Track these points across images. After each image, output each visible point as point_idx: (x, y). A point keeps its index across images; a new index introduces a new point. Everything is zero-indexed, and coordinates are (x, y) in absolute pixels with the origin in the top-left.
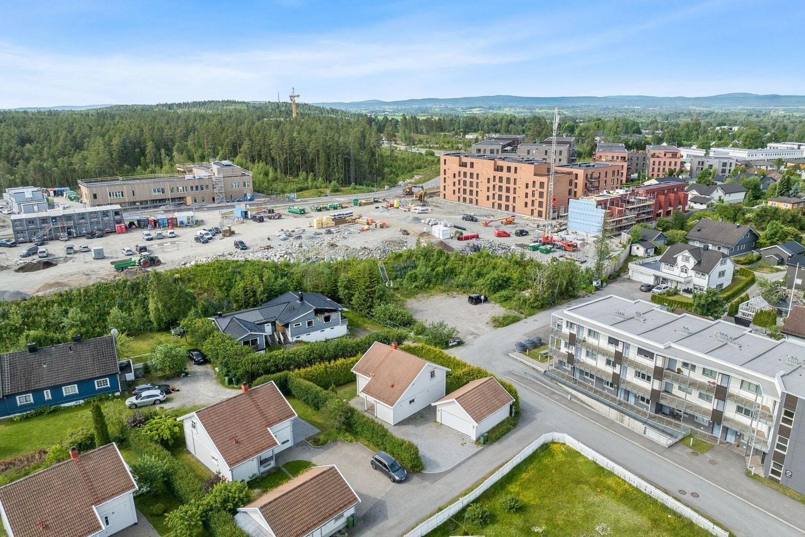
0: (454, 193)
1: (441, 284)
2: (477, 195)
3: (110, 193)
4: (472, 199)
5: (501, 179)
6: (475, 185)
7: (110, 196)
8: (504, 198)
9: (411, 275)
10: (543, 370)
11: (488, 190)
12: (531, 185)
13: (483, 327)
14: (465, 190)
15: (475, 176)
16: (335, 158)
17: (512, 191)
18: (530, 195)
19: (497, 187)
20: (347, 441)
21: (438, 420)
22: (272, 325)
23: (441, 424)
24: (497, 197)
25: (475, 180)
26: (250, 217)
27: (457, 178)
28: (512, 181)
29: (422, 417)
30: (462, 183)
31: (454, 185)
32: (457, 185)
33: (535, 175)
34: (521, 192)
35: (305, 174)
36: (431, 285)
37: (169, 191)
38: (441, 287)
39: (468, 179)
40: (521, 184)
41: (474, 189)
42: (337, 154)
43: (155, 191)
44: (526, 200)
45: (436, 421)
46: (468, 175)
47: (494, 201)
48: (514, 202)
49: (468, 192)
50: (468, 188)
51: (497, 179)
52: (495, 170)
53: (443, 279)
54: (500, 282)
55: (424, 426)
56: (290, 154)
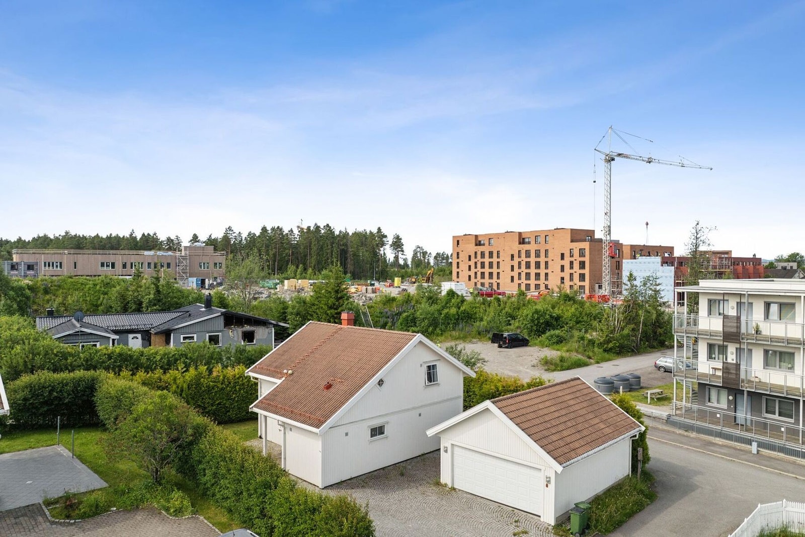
0: (470, 279)
1: (454, 329)
2: (498, 278)
3: (45, 263)
4: (492, 283)
5: (528, 254)
6: (495, 266)
7: (45, 266)
8: (533, 276)
9: (408, 317)
10: (665, 417)
11: (512, 269)
12: (567, 255)
13: (528, 370)
14: (483, 274)
15: (495, 255)
16: (330, 247)
17: (543, 265)
18: (567, 267)
19: (523, 264)
20: (167, 510)
21: (445, 478)
22: (143, 339)
23: (454, 489)
24: (523, 276)
25: (495, 260)
26: (207, 287)
27: (473, 260)
28: (543, 254)
29: (402, 475)
30: (479, 265)
31: (470, 269)
32: (473, 269)
33: (572, 241)
34: (555, 266)
35: (295, 268)
36: (438, 331)
37: (121, 266)
38: (454, 333)
39: (487, 260)
40: (554, 255)
41: (495, 270)
42: (333, 243)
43: (102, 265)
44: (563, 275)
45: (438, 484)
46: (487, 255)
47: (520, 282)
48: (546, 279)
49: (487, 275)
50: (487, 270)
51: (523, 255)
52: (520, 243)
53: (456, 324)
54: (548, 317)
55: (406, 492)
56: (279, 249)
